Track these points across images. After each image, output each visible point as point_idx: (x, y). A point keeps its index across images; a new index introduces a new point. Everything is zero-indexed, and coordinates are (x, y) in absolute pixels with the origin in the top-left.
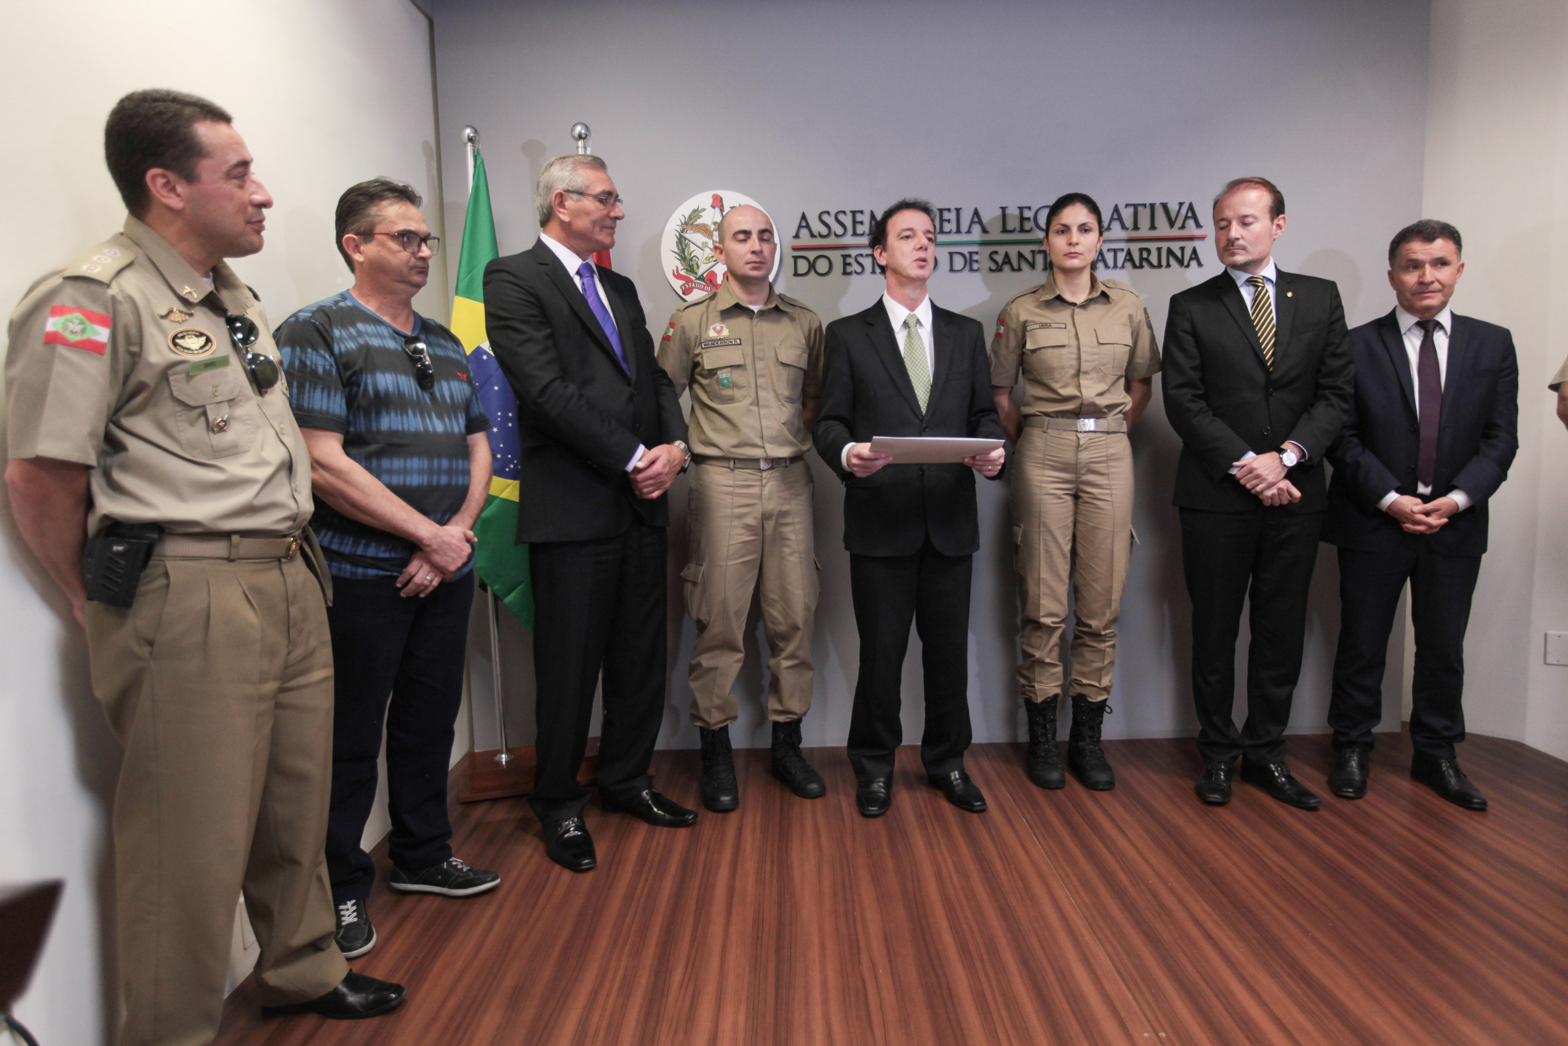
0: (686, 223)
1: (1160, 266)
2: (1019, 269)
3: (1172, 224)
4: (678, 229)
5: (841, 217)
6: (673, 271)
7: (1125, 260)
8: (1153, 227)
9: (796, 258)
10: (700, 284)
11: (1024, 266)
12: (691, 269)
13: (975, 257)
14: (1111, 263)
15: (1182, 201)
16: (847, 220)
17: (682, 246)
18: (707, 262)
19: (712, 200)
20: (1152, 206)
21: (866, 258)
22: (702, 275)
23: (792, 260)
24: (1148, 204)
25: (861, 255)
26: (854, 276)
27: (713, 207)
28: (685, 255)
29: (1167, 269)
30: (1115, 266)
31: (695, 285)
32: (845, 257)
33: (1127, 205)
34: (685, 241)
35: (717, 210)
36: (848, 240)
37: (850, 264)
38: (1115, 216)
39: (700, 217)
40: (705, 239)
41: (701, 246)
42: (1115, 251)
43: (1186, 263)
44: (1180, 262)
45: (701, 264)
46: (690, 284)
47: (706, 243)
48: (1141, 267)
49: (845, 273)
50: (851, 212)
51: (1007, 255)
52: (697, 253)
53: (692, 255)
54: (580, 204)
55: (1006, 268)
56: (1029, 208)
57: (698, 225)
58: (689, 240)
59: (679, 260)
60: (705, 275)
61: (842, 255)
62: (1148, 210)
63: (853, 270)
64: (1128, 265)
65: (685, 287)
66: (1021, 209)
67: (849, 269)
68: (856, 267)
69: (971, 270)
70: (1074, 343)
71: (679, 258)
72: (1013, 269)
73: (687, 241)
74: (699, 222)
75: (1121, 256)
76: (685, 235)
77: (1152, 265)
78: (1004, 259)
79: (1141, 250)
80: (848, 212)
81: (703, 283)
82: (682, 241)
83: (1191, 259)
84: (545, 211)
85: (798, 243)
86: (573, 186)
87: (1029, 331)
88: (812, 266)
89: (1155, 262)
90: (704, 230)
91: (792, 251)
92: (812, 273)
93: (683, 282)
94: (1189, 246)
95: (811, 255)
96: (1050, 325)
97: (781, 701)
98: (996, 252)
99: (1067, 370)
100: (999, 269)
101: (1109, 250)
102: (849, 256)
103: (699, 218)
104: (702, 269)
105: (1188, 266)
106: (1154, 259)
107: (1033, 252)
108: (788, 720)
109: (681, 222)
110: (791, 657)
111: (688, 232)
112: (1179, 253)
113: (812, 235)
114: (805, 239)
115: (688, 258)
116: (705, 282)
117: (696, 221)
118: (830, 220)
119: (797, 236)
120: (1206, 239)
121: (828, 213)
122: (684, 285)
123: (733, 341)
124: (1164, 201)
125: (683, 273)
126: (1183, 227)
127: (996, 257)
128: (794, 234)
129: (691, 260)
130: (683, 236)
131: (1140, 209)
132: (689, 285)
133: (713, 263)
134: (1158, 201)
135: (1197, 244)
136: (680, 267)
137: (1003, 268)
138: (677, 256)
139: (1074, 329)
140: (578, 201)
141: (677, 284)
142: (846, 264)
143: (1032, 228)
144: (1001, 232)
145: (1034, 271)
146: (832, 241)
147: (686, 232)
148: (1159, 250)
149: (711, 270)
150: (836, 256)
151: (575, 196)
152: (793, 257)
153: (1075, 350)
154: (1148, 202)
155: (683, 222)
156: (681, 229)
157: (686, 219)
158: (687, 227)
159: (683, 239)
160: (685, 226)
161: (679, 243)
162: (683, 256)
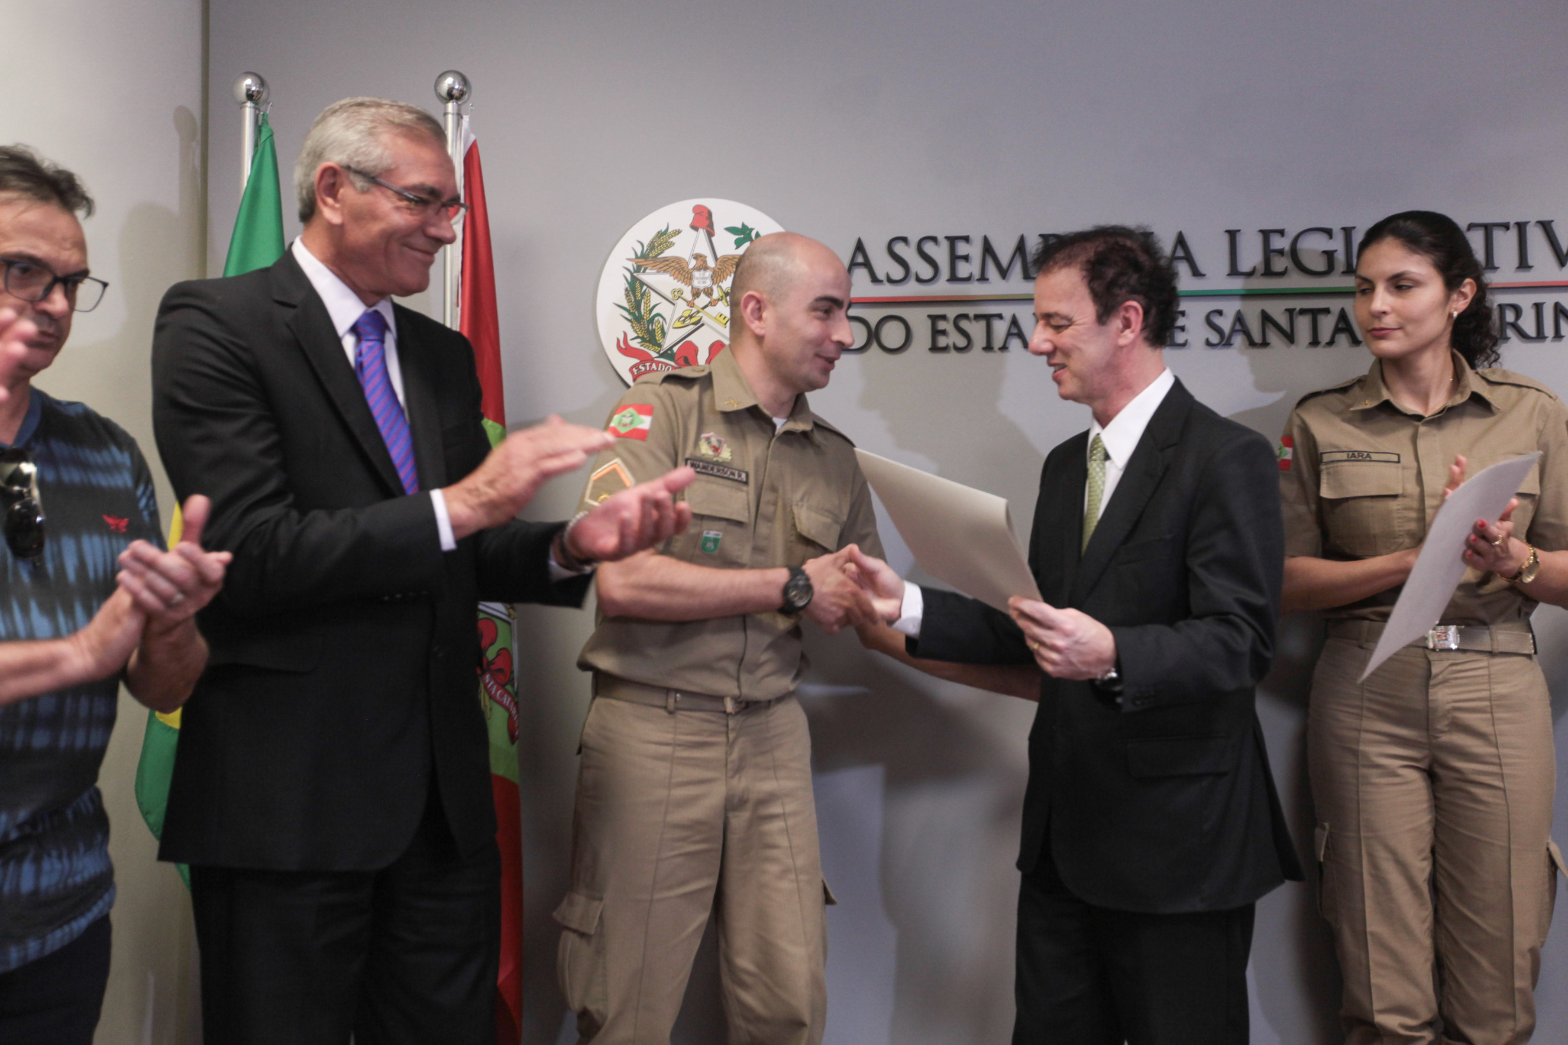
0: (644, 256)
1: (1540, 336)
2: (1265, 344)
3: (1562, 259)
4: (630, 265)
5: (929, 248)
6: (618, 341)
8: (1523, 264)
10: (667, 365)
11: (1273, 337)
12: (650, 338)
13: (1180, 322)
16: (940, 253)
17: (635, 296)
18: (679, 324)
19: (692, 215)
20: (1521, 227)
21: (974, 323)
22: (671, 348)
24: (1512, 223)
25: (965, 316)
26: (953, 354)
27: (694, 227)
28: (639, 312)
29: (1557, 345)
31: (658, 367)
32: (934, 319)
33: (1471, 226)
34: (641, 289)
35: (702, 233)
36: (942, 288)
37: (944, 332)
39: (671, 245)
40: (680, 285)
41: (670, 296)
45: (669, 328)
46: (648, 364)
47: (680, 292)
49: (935, 348)
50: (947, 238)
51: (1239, 318)
52: (664, 309)
53: (654, 313)
54: (363, 199)
55: (1238, 340)
56: (1281, 232)
57: (666, 259)
58: (648, 286)
59: (630, 321)
60: (675, 349)
61: (929, 316)
62: (1513, 234)
63: (951, 345)
65: (639, 370)
66: (1266, 234)
67: (942, 341)
68: (955, 338)
70: (1412, 488)
71: (629, 317)
72: (1252, 344)
73: (645, 288)
74: (668, 253)
76: (643, 277)
77: (1523, 335)
78: (1234, 325)
79: (1502, 308)
80: (941, 237)
81: (672, 363)
82: (635, 289)
86: (359, 162)
87: (1327, 463)
88: (874, 335)
89: (1530, 328)
90: (678, 269)
92: (875, 346)
93: (635, 361)
95: (873, 316)
96: (1368, 456)
98: (1220, 313)
99: (1401, 540)
100: (1224, 342)
102: (943, 317)
103: (668, 247)
104: (672, 338)
106: (1528, 323)
107: (1290, 312)
109: (636, 254)
111: (648, 271)
113: (875, 279)
114: (861, 286)
115: (646, 317)
116: (676, 363)
117: (661, 253)
118: (908, 253)
121: (904, 240)
122: (636, 366)
123: (736, 473)
124: (1545, 218)
125: (635, 344)
127: (1218, 320)
129: (651, 321)
130: (638, 279)
131: (1498, 235)
132: (645, 366)
133: (692, 328)
134: (1532, 215)
136: (631, 334)
137: (1232, 341)
138: (626, 314)
139: (1415, 464)
140: (363, 192)
141: (624, 365)
142: (936, 333)
143: (1286, 268)
144: (1229, 275)
145: (1293, 347)
146: (911, 289)
147: (644, 271)
148: (1538, 307)
149: (688, 339)
150: (918, 318)
153: (1415, 504)
154: (1513, 220)
155: (639, 254)
156: (635, 266)
157: (645, 249)
158: (646, 263)
159: (638, 284)
160: (642, 262)
161: (629, 289)
162: (637, 313)
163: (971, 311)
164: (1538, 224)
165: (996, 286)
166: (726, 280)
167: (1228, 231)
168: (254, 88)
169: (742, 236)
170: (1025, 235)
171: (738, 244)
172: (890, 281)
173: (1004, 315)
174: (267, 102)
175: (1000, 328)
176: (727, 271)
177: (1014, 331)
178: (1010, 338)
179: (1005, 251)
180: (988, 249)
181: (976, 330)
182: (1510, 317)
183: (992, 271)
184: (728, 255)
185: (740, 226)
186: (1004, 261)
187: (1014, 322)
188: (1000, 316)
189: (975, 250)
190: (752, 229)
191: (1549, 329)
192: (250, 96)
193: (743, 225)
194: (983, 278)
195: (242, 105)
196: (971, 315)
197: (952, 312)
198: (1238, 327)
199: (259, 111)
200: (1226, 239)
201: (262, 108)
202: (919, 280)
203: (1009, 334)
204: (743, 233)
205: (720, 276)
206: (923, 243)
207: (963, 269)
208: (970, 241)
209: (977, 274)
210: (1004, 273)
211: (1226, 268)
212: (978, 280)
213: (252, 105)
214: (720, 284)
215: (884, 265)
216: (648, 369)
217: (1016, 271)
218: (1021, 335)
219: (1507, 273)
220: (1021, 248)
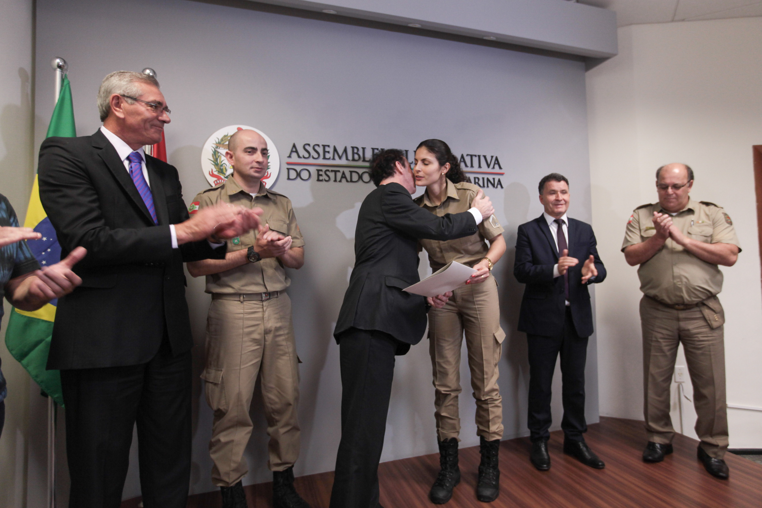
0: (219, 143)
1: (484, 186)
3: (488, 166)
4: (214, 146)
5: (317, 148)
6: (209, 172)
8: (480, 166)
9: (288, 169)
12: (221, 171)
15: (492, 155)
16: (320, 150)
17: (216, 157)
18: (232, 167)
19: (237, 131)
20: (479, 156)
21: (331, 173)
22: (229, 175)
23: (286, 171)
25: (328, 170)
26: (324, 182)
28: (217, 162)
32: (318, 171)
33: (467, 155)
34: (218, 155)
36: (321, 161)
37: (321, 175)
38: (462, 160)
39: (229, 140)
43: (496, 186)
44: (493, 185)
45: (228, 168)
46: (220, 180)
49: (318, 180)
50: (323, 145)
52: (226, 162)
53: (223, 163)
54: (132, 107)
58: (221, 154)
59: (214, 165)
62: (477, 158)
63: (324, 179)
65: (217, 182)
67: (321, 178)
68: (324, 177)
73: (219, 154)
76: (219, 150)
79: (475, 178)
80: (320, 145)
82: (215, 153)
83: (498, 184)
84: (104, 108)
85: (290, 160)
86: (128, 93)
88: (299, 175)
89: (482, 185)
91: (287, 165)
94: (497, 178)
95: (298, 168)
97: (279, 456)
102: (321, 170)
104: (229, 172)
105: (497, 187)
106: (481, 183)
108: (285, 469)
110: (287, 424)
111: (221, 148)
112: (492, 181)
113: (299, 157)
114: (295, 158)
115: (220, 164)
117: (225, 142)
118: (310, 149)
119: (290, 157)
120: (504, 175)
121: (309, 145)
122: (216, 181)
125: (216, 173)
126: (494, 168)
128: (288, 155)
129: (222, 165)
131: (474, 158)
132: (219, 181)
134: (482, 154)
135: (500, 177)
136: (214, 170)
138: (213, 163)
140: (132, 104)
141: (212, 180)
142: (319, 175)
146: (311, 161)
147: (219, 148)
148: (483, 179)
150: (313, 170)
151: (130, 101)
154: (477, 154)
155: (217, 142)
156: (216, 146)
157: (220, 141)
158: (220, 145)
159: (217, 152)
160: (218, 145)
161: (214, 154)
162: (216, 163)
163: (330, 169)
164: (483, 156)
165: (337, 162)
168: (61, 64)
170: (347, 146)
172: (304, 157)
174: (67, 70)
175: (339, 175)
177: (343, 176)
178: (342, 178)
179: (340, 151)
180: (335, 150)
181: (332, 175)
182: (477, 180)
183: (336, 157)
186: (340, 154)
187: (343, 173)
188: (339, 171)
189: (331, 150)
191: (486, 185)
192: (59, 67)
194: (334, 159)
195: (55, 70)
196: (330, 170)
197: (324, 169)
199: (63, 73)
201: (65, 72)
202: (313, 158)
206: (315, 146)
207: (327, 156)
208: (330, 147)
209: (332, 158)
210: (340, 158)
213: (60, 70)
215: (302, 152)
216: (220, 182)
217: (344, 157)
218: (345, 177)
219: (476, 169)
220: (345, 150)
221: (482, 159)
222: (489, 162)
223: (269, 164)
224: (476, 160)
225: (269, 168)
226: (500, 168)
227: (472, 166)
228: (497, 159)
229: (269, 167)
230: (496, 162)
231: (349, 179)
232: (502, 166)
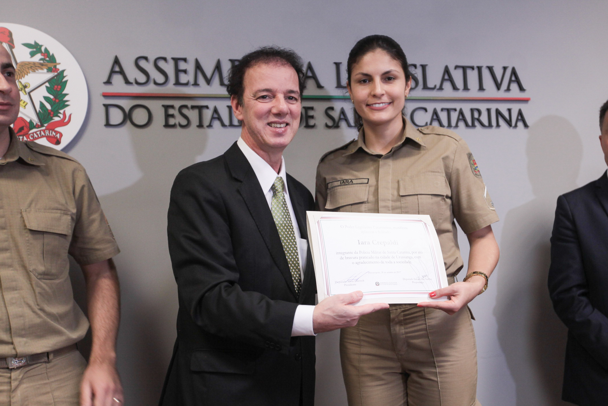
1: (490, 125)
3: (498, 86)
5: (162, 64)
7: (458, 120)
8: (481, 88)
9: (107, 106)
13: (311, 113)
14: (445, 122)
15: (506, 65)
16: (169, 68)
20: (479, 69)
21: (191, 110)
23: (103, 109)
24: (475, 67)
25: (186, 107)
26: (179, 129)
30: (449, 125)
32: (166, 108)
33: (457, 67)
35: (5, 45)
36: (171, 88)
37: (173, 116)
38: (446, 77)
42: (448, 111)
43: (513, 124)
48: (473, 126)
49: (167, 125)
50: (173, 59)
51: (342, 112)
61: (163, 106)
62: (476, 72)
63: (177, 123)
64: (461, 124)
67: (172, 121)
68: (179, 119)
69: (308, 126)
70: (373, 198)
72: (350, 126)
75: (454, 116)
77: (483, 125)
78: (340, 116)
79: (472, 110)
80: (169, 58)
83: (517, 120)
85: (109, 89)
87: (330, 189)
89: (486, 122)
91: (102, 98)
94: (515, 108)
95: (127, 104)
96: (351, 181)
98: (332, 109)
100: (335, 125)
101: (442, 110)
102: (172, 107)
105: (516, 126)
106: (484, 119)
112: (506, 115)
113: (127, 82)
114: (118, 85)
118: (148, 66)
119: (108, 82)
120: (529, 102)
121: (146, 58)
124: (490, 65)
126: (508, 89)
127: (331, 113)
128: (105, 79)
131: (469, 72)
134: (484, 64)
135: (523, 107)
137: (339, 125)
139: (376, 183)
142: (168, 116)
144: (336, 88)
146: (151, 89)
148: (489, 110)
150: (155, 106)
152: (104, 105)
153: (374, 207)
154: (475, 65)
163: (189, 103)
164: (488, 68)
165: (203, 89)
166: (24, 77)
167: (335, 63)
169: (35, 50)
170: (221, 59)
171: (32, 54)
172: (137, 83)
173: (209, 106)
175: (208, 114)
176: (25, 71)
177: (216, 116)
178: (213, 120)
179: (209, 70)
180: (198, 67)
181: (193, 115)
182: (476, 115)
183: (201, 80)
184: (26, 62)
185: (33, 43)
186: (209, 74)
187: (216, 111)
188: (207, 107)
189: (190, 67)
190: (42, 46)
191: (494, 123)
193: (36, 43)
194: (196, 84)
196: (189, 106)
197: (177, 104)
198: (342, 117)
200: (334, 67)
202: (156, 83)
203: (213, 118)
204: (35, 48)
205: (20, 75)
206: (157, 61)
207: (183, 78)
208: (187, 61)
209: (192, 81)
210: (208, 81)
211: (335, 84)
212: (193, 85)
214: (20, 80)
215: (133, 73)
217: (216, 80)
218: (220, 119)
219: (474, 92)
220: (218, 67)
221: (486, 74)
222: (499, 78)
223: (66, 98)
224: (473, 76)
225: (68, 105)
226: (521, 89)
227: (466, 88)
228: (514, 72)
229: (67, 103)
230: (513, 78)
231: (227, 122)
232: (524, 86)
